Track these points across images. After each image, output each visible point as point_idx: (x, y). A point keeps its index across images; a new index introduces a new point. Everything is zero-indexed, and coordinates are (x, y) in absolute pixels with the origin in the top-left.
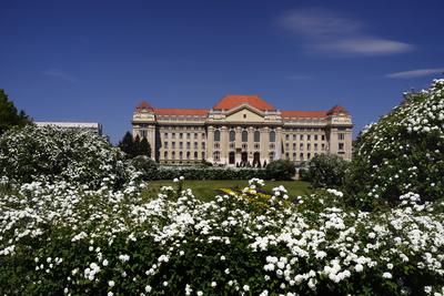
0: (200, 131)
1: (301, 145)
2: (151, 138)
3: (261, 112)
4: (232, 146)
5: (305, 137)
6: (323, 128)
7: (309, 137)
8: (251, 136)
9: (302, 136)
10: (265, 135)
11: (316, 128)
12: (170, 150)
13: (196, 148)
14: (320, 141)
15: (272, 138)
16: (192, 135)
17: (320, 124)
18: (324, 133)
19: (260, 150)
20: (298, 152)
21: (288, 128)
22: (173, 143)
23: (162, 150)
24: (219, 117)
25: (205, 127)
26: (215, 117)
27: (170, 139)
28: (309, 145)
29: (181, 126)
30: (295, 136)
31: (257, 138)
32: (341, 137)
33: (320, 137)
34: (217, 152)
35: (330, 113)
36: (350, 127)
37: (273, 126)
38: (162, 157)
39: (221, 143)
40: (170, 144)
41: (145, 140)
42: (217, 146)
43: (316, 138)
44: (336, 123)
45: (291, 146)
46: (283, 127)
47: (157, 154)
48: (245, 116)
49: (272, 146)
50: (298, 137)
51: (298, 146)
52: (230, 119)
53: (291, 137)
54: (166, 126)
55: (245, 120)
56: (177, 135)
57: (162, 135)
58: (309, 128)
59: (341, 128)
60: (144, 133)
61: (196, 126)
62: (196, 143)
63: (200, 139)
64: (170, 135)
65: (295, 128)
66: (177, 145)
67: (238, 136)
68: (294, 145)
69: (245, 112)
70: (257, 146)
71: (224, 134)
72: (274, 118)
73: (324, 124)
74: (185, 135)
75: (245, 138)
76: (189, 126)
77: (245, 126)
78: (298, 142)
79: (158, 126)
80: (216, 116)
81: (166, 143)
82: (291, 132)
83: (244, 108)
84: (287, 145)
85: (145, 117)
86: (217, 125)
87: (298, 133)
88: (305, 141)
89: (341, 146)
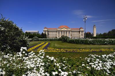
0: (56, 32)
2: (47, 33)
3: (67, 29)
4: (62, 35)
6: (79, 31)
8: (65, 33)
10: (68, 33)
11: (77, 31)
12: (50, 35)
14: (78, 34)
19: (67, 35)
20: (74, 36)
21: (72, 31)
23: (49, 35)
25: (57, 31)
26: (59, 30)
27: (50, 34)
29: (52, 31)
31: (66, 33)
32: (82, 33)
35: (80, 29)
36: (84, 31)
37: (69, 31)
38: (49, 37)
41: (46, 34)
42: (59, 35)
46: (71, 31)
47: (48, 36)
49: (69, 35)
52: (61, 30)
54: (50, 31)
57: (49, 33)
58: (76, 31)
59: (82, 31)
60: (46, 33)
61: (55, 31)
63: (56, 34)
65: (73, 31)
66: (52, 35)
67: (63, 33)
69: (64, 28)
71: (60, 33)
72: (69, 30)
74: (53, 33)
75: (64, 33)
76: (54, 31)
77: (64, 31)
78: (74, 34)
79: (48, 31)
82: (73, 32)
84: (72, 34)
85: (46, 30)
86: (59, 31)
87: (74, 32)
88: (75, 34)
89: (82, 34)
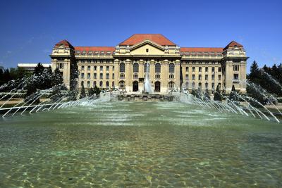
1: (200, 76)
2: (66, 69)
3: (162, 47)
4: (136, 76)
5: (203, 69)
6: (219, 61)
7: (207, 69)
8: (152, 68)
9: (200, 68)
10: (165, 67)
11: (213, 61)
12: (86, 80)
13: (108, 78)
14: (217, 73)
15: (171, 69)
16: (105, 68)
17: (217, 58)
18: (220, 66)
19: (161, 80)
20: (197, 82)
21: (187, 61)
22: (89, 74)
23: (79, 80)
24: (124, 51)
25: (113, 60)
27: (86, 71)
28: (206, 76)
29: (95, 60)
30: (194, 68)
31: (158, 69)
32: (236, 68)
33: (216, 69)
34: (122, 82)
35: (227, 48)
36: (245, 59)
37: (172, 59)
39: (126, 73)
40: (86, 75)
42: (122, 76)
43: (213, 69)
44: (231, 56)
45: (190, 77)
46: (180, 59)
48: (147, 51)
49: (172, 77)
50: (197, 69)
51: (197, 77)
52: (134, 53)
53: (190, 69)
54: (83, 60)
55: (147, 54)
56: (92, 68)
57: (79, 68)
58: (207, 61)
59: (236, 60)
60: (61, 66)
61: (107, 60)
62: (108, 74)
63: (111, 71)
64: (86, 68)
65: (194, 61)
66: (92, 75)
68: (194, 75)
69: (147, 47)
70: (158, 76)
71: (129, 66)
72: (172, 52)
73: (221, 58)
74: (98, 68)
76: (102, 60)
77: (147, 59)
78: (197, 72)
79: (74, 61)
80: (121, 51)
81: (83, 74)
82: (190, 65)
83: (147, 43)
84: (187, 75)
85: (62, 52)
86: (123, 58)
87: (197, 66)
88: (203, 72)
89: (236, 76)
